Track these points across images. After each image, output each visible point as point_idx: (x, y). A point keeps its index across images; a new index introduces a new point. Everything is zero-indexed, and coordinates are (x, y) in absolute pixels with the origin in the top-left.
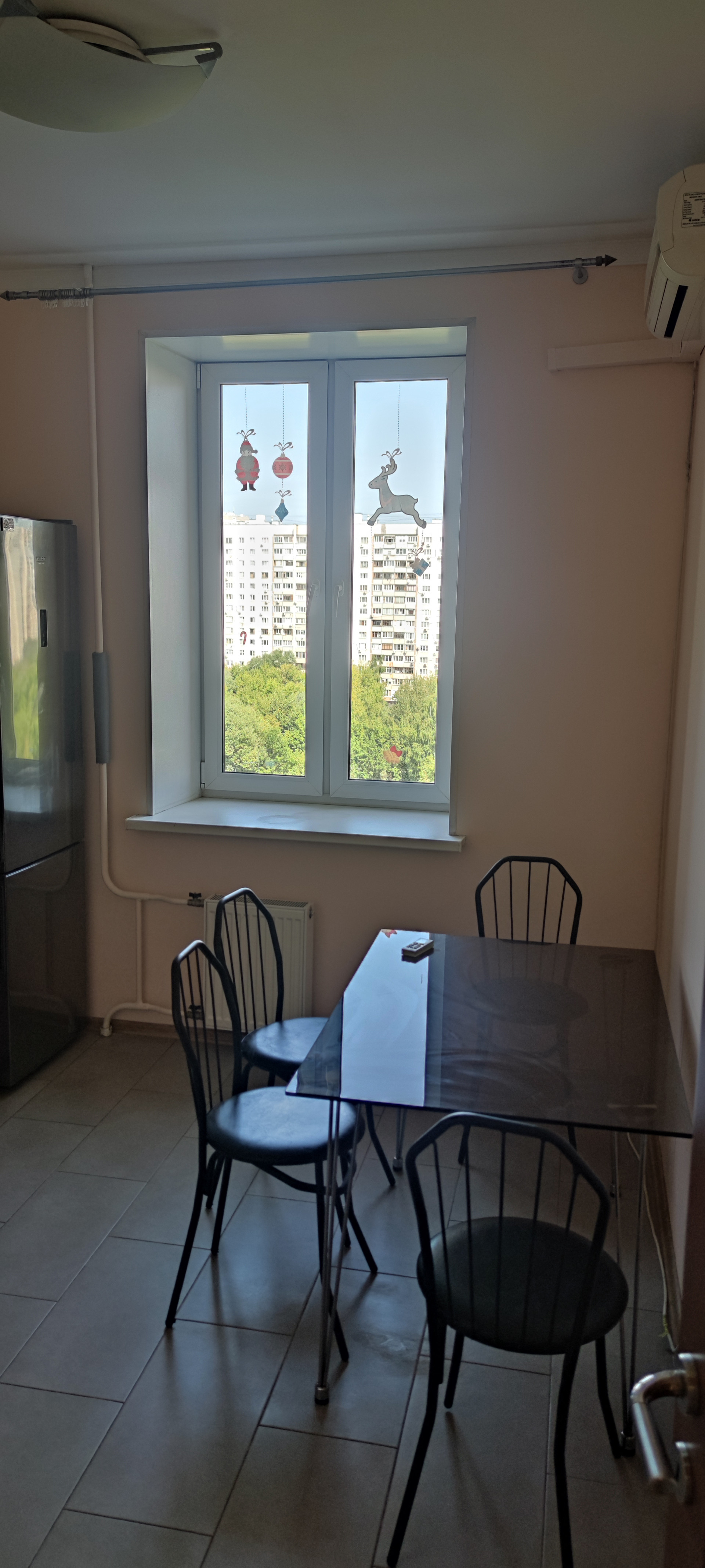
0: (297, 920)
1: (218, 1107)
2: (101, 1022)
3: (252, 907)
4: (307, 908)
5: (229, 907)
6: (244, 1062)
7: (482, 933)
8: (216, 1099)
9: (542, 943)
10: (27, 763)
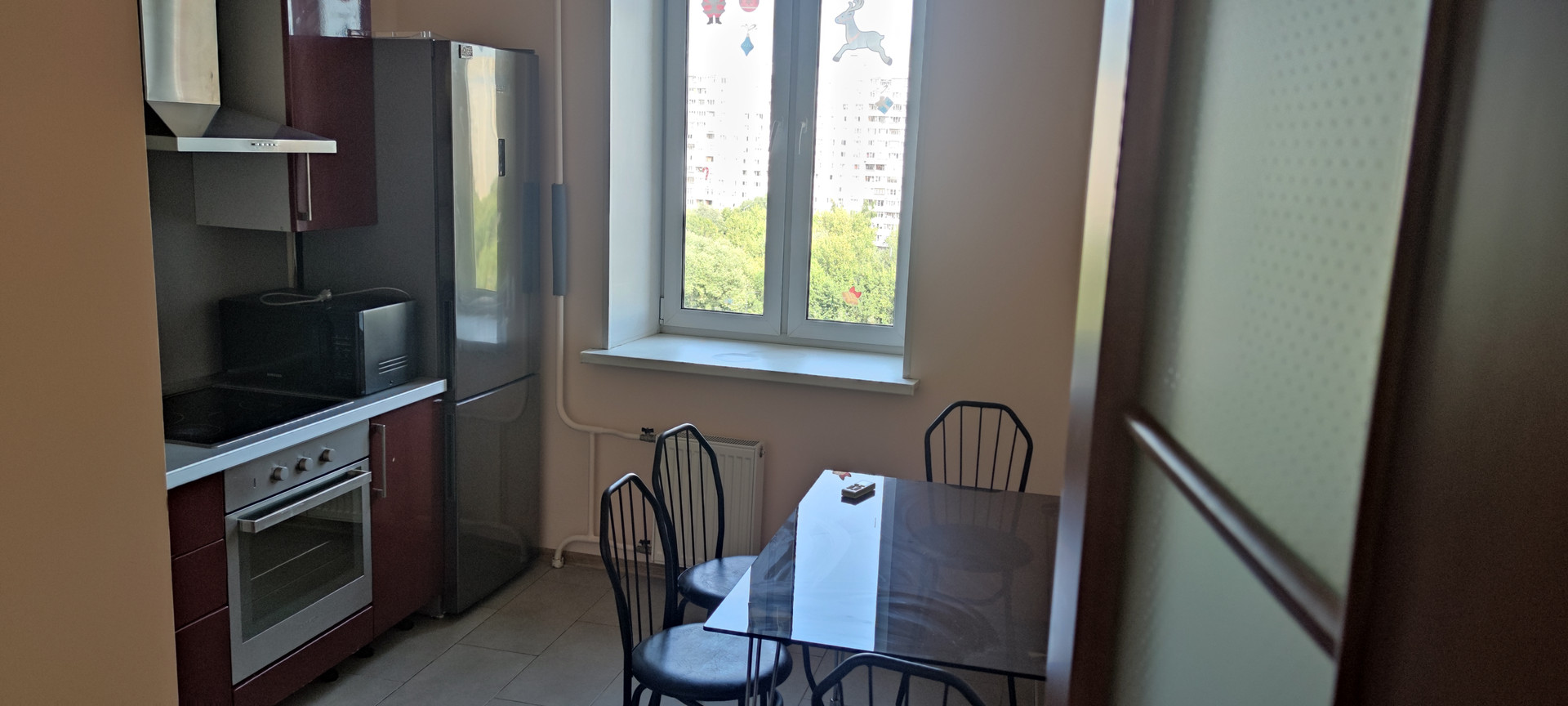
0: (748, 459)
1: (647, 640)
2: (553, 553)
3: (695, 443)
4: (757, 447)
5: (670, 442)
6: (680, 598)
7: (929, 478)
8: (645, 633)
9: (991, 490)
10: (484, 292)
